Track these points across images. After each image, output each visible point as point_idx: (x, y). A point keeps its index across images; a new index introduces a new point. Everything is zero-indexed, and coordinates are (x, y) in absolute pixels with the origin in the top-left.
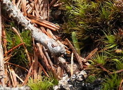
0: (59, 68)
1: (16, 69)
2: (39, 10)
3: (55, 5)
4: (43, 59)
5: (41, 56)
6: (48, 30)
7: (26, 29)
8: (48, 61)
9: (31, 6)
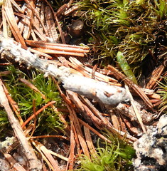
0: (114, 118)
1: (45, 142)
2: (40, 27)
3: (66, 13)
4: (85, 111)
5: (81, 109)
6: (71, 59)
7: (46, 75)
8: (93, 112)
9: (25, 24)
